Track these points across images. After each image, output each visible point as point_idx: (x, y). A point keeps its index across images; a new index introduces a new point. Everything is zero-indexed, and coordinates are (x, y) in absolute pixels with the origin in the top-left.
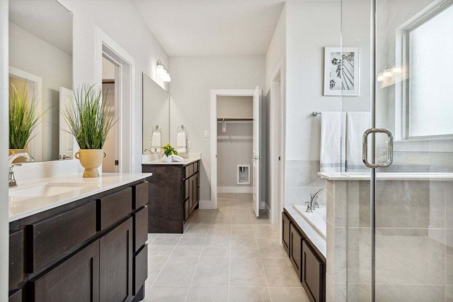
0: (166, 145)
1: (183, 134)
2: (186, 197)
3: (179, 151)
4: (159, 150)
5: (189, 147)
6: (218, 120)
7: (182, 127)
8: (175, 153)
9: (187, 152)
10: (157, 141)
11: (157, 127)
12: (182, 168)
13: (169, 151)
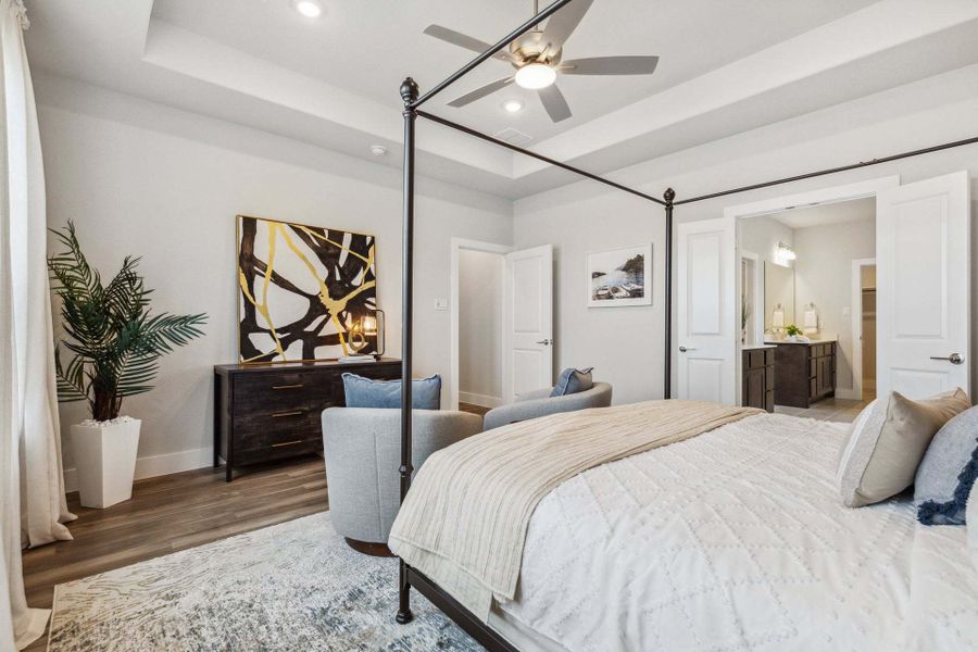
0: (789, 324)
1: (813, 312)
2: (813, 374)
3: (806, 331)
4: (781, 330)
5: (821, 327)
6: (864, 291)
7: (812, 305)
8: (801, 333)
9: (818, 332)
10: (779, 320)
11: (779, 306)
12: (808, 347)
13: (792, 332)
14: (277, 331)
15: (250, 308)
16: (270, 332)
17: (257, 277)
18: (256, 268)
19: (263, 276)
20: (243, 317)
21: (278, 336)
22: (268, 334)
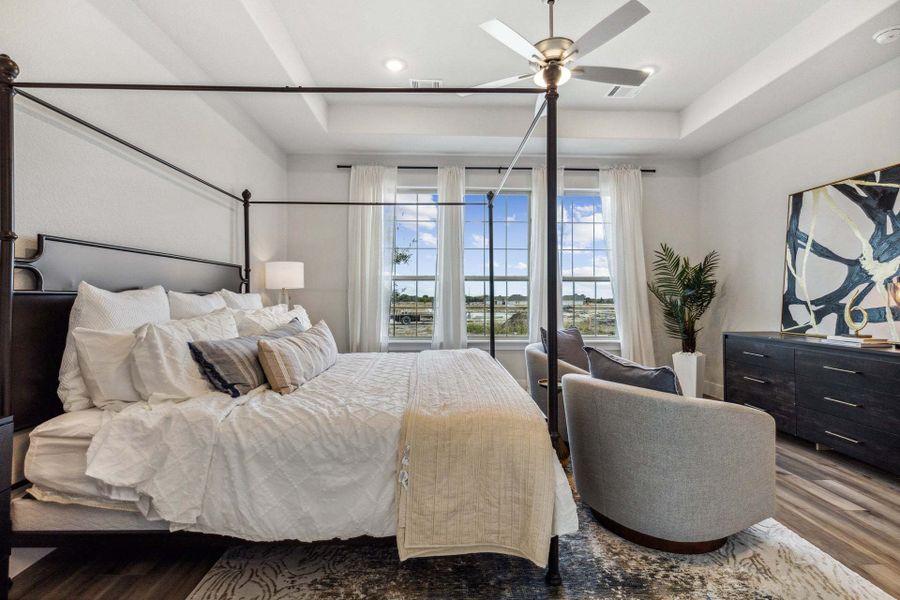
14: (812, 302)
15: (792, 280)
16: (805, 303)
17: (799, 249)
18: (799, 241)
19: (804, 247)
20: (786, 290)
21: (813, 308)
22: (804, 306)
